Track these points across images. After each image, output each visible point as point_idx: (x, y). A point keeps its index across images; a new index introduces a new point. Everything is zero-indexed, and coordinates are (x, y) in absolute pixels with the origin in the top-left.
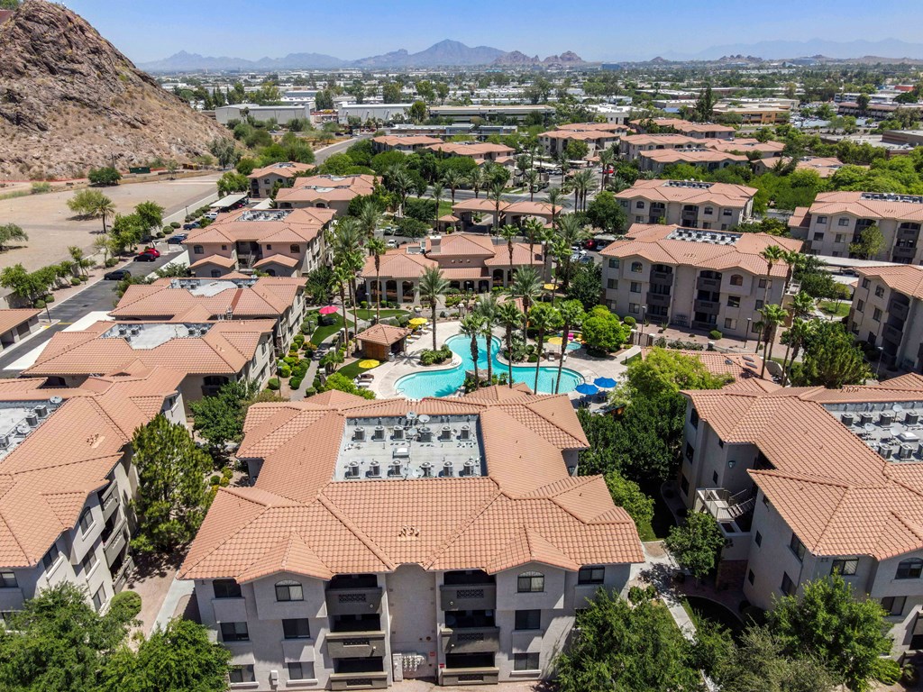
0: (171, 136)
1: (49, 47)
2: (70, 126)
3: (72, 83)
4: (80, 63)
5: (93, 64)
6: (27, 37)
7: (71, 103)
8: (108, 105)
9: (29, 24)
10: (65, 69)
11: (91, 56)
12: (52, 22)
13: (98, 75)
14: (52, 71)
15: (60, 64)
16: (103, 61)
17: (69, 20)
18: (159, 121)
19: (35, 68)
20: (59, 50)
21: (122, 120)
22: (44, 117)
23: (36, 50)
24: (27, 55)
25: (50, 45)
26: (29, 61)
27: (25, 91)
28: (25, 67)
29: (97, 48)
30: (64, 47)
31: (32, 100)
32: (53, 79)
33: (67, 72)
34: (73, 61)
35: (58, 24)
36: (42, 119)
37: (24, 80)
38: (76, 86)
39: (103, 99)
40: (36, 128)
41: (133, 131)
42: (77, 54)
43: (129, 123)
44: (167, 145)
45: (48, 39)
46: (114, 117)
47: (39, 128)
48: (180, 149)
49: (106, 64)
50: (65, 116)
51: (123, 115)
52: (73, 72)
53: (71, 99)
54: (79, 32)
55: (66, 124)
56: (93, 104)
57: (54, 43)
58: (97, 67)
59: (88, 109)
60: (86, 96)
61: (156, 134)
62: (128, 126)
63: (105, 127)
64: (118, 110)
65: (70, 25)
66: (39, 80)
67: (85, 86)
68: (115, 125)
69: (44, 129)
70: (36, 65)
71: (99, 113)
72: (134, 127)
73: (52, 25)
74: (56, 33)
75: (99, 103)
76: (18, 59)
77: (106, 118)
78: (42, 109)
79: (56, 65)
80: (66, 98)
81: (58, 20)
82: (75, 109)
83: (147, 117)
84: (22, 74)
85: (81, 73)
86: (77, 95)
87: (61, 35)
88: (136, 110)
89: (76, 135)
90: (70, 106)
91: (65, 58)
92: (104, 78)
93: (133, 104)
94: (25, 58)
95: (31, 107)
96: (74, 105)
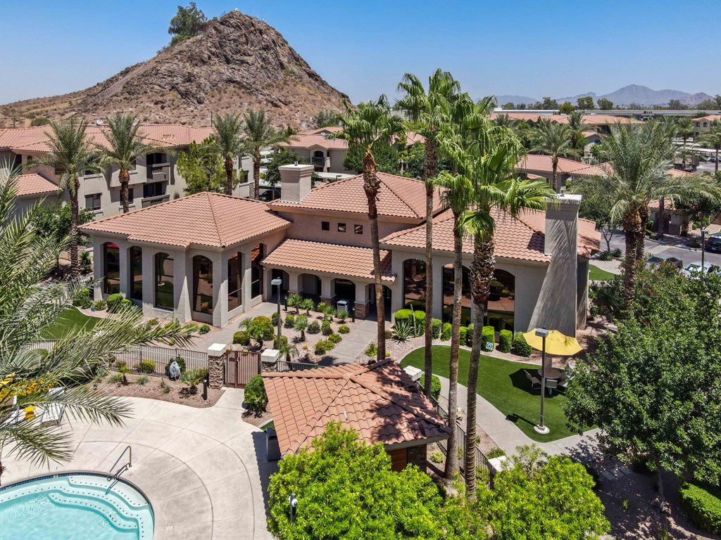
0: (305, 115)
1: (230, 44)
2: (222, 101)
3: (239, 70)
4: (249, 56)
5: (261, 57)
6: (217, 37)
7: (232, 85)
8: (259, 88)
9: (222, 27)
10: (238, 60)
11: (261, 52)
12: (238, 26)
13: (262, 66)
14: (228, 62)
15: (235, 57)
16: (269, 56)
17: (253, 25)
18: (300, 103)
19: (217, 59)
20: (237, 46)
21: (266, 100)
22: (206, 94)
23: (221, 45)
24: (213, 50)
25: (232, 42)
26: (213, 54)
27: (199, 75)
28: (209, 58)
29: (267, 46)
30: (242, 44)
31: (202, 81)
32: (226, 67)
33: (238, 62)
34: (245, 54)
35: (242, 27)
36: (203, 95)
37: (204, 68)
38: (240, 73)
39: (257, 82)
40: (195, 101)
41: (273, 109)
42: (250, 49)
43: (272, 102)
44: (298, 121)
45: (232, 37)
46: (260, 97)
47: (198, 101)
48: (309, 126)
49: (271, 57)
50: (223, 94)
51: (268, 95)
52: (243, 62)
53: (234, 82)
54: (258, 34)
55: (220, 100)
56: (248, 86)
57: (235, 41)
58: (264, 60)
59: (243, 90)
60: (245, 80)
61: (292, 113)
62: (270, 105)
63: (250, 104)
64: (266, 92)
65: (252, 28)
66: (215, 68)
67: (247, 73)
68: (260, 103)
69: (200, 102)
70: (218, 57)
71: (250, 93)
72: (276, 106)
73: (237, 27)
74: (239, 34)
75: (253, 86)
76: (206, 52)
77: (254, 98)
78: (208, 88)
79: (232, 57)
80: (230, 81)
81: (243, 24)
82: (234, 89)
83: (291, 99)
84: (204, 63)
85: (248, 63)
86: (238, 79)
87: (242, 35)
88: (282, 93)
89: (222, 108)
90: (231, 88)
91: (240, 51)
92: (267, 68)
93: (282, 89)
94: (211, 52)
95: (199, 86)
96: (234, 87)
